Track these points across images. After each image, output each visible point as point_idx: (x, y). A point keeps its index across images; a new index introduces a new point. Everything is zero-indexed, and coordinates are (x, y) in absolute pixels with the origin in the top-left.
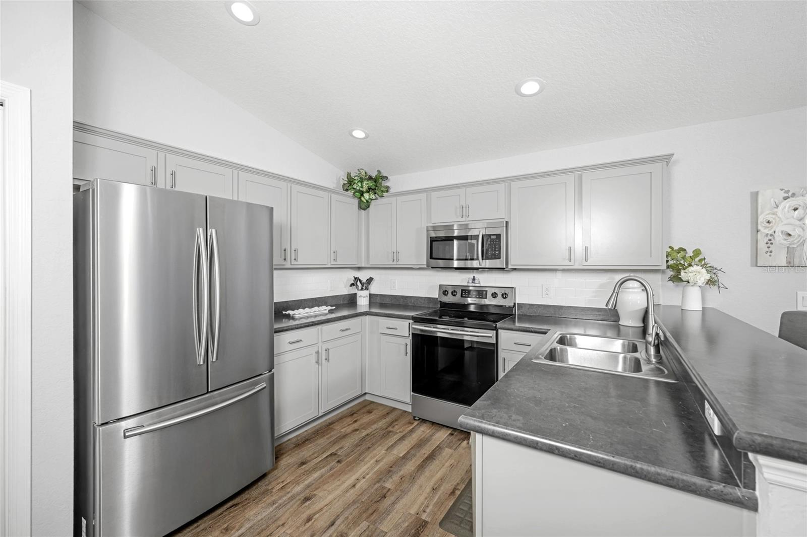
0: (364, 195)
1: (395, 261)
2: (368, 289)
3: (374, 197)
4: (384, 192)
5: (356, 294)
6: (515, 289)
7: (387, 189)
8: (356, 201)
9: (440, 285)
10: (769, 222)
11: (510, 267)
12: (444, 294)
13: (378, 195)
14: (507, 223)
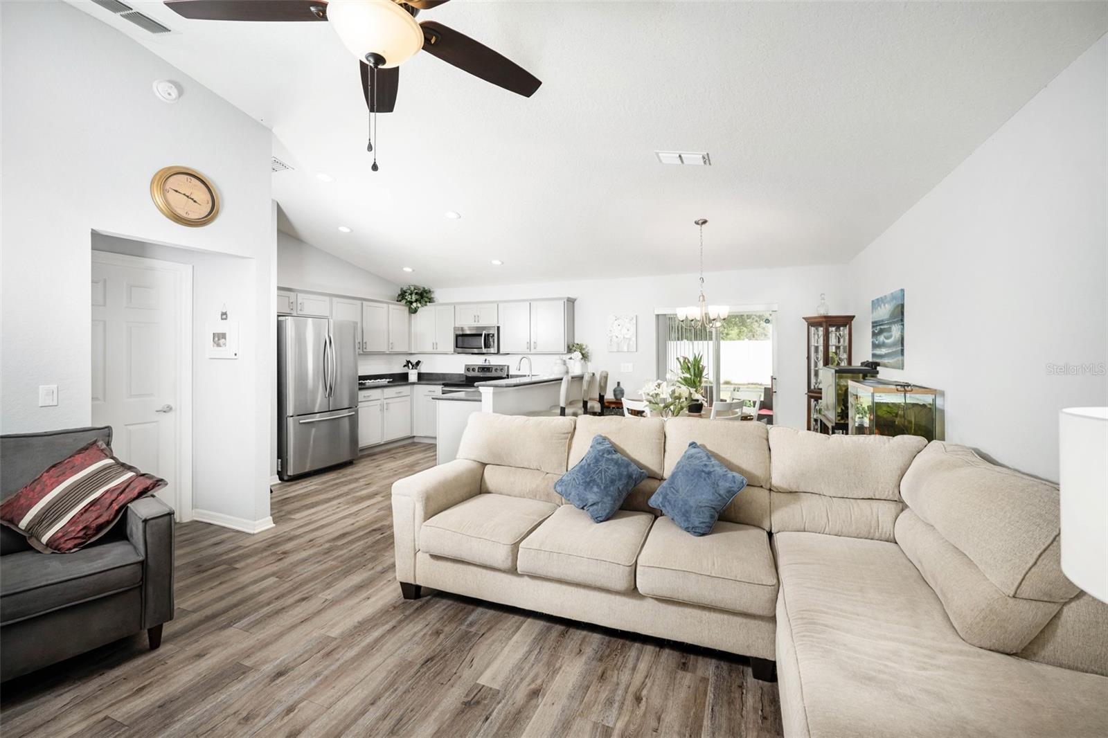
0: (413, 304)
1: (435, 348)
2: (417, 369)
3: (422, 305)
4: (430, 302)
5: (408, 372)
6: (509, 366)
7: (432, 300)
8: (407, 309)
9: (465, 365)
10: (611, 331)
11: (500, 352)
12: (467, 370)
13: (425, 304)
14: (498, 327)
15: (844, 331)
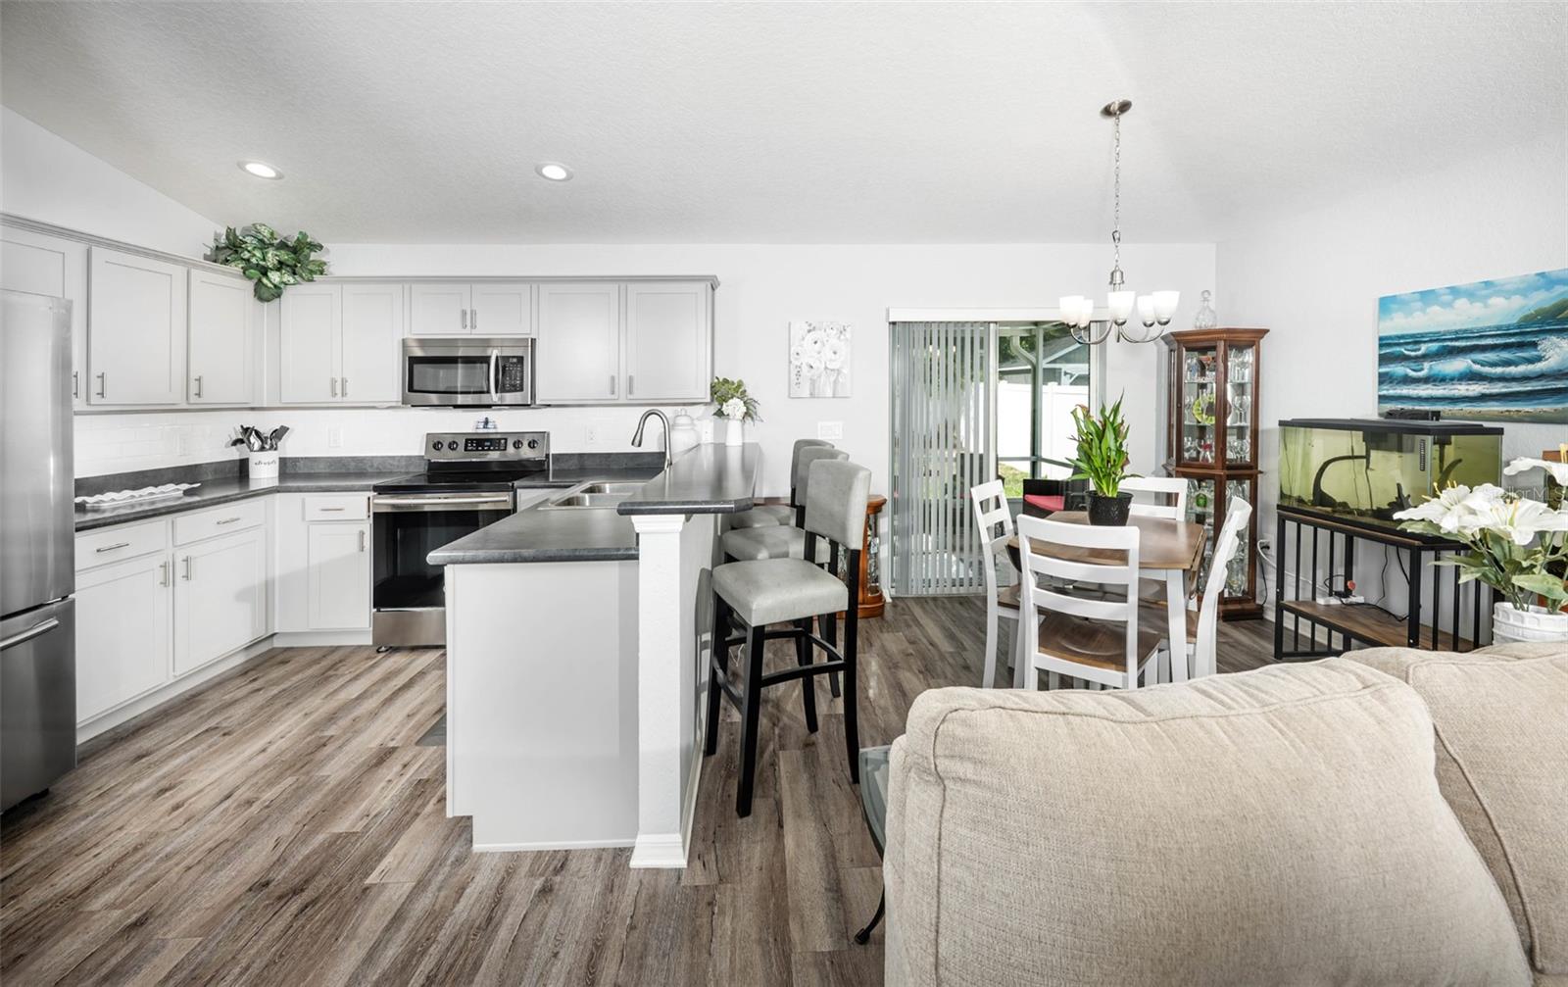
0: (269, 274)
1: (340, 395)
2: (276, 449)
3: (292, 281)
4: (316, 273)
5: (247, 459)
6: (548, 434)
7: (321, 269)
8: (250, 285)
9: (428, 434)
10: (798, 354)
11: (538, 402)
12: (434, 447)
13: (301, 276)
14: (533, 341)
15: (1249, 356)
